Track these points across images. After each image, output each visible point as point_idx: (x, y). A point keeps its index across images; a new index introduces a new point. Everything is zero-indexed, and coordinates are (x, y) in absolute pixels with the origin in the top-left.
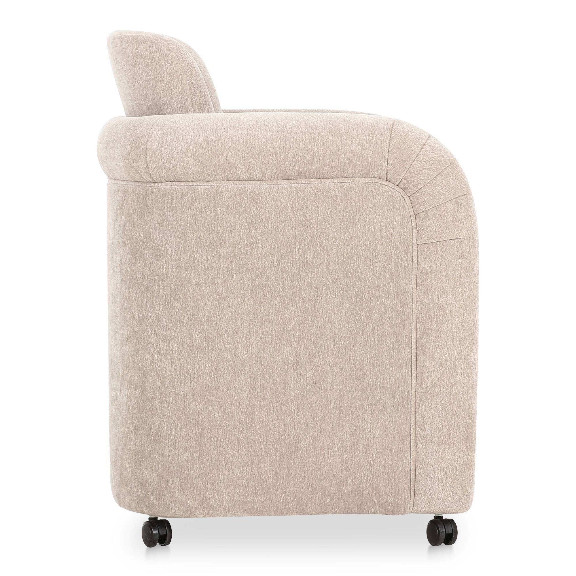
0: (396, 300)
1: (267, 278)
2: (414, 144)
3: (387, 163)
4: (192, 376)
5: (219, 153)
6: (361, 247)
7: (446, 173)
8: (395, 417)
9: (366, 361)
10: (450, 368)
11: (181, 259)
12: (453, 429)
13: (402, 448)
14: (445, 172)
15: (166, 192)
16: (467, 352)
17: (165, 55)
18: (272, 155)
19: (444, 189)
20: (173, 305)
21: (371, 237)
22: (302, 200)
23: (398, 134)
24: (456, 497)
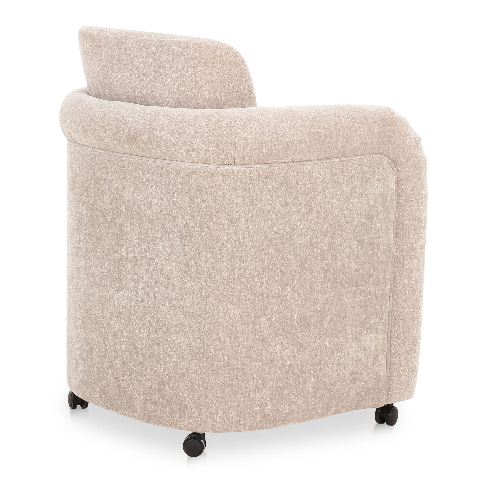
4: (261, 320)
5: (294, 140)
11: (256, 226)
15: (245, 173)
17: (231, 58)
20: (248, 264)
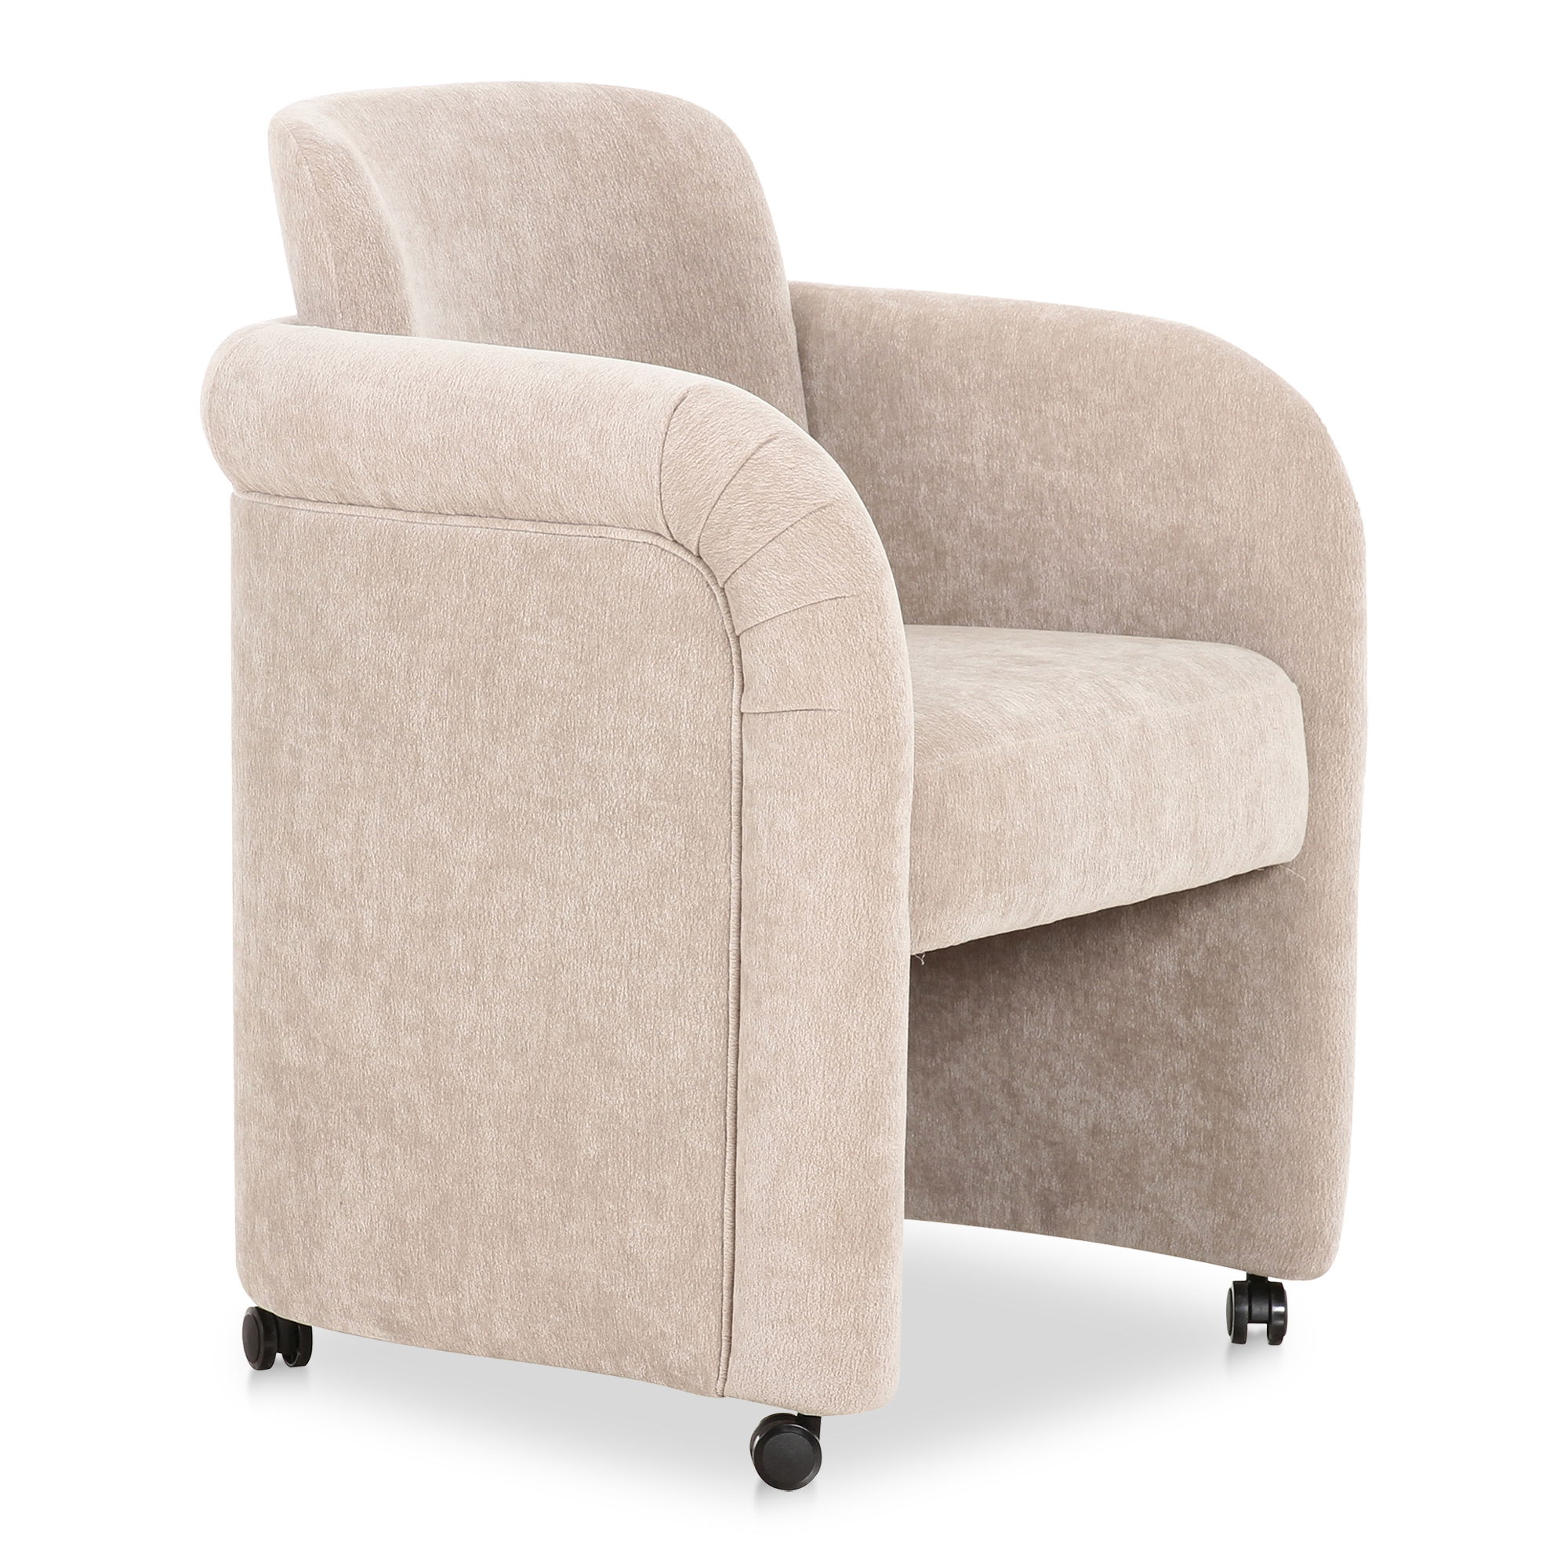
0: (689, 850)
1: (416, 756)
2: (722, 456)
3: (661, 498)
6: (613, 704)
7: (792, 539)
8: (685, 1147)
9: (622, 994)
10: (792, 1040)
12: (798, 1199)
13: (701, 1227)
14: (790, 534)
16: (836, 1005)
18: (416, 453)
19: (782, 578)
21: (635, 682)
22: (492, 570)
23: (687, 428)
24: (810, 1374)
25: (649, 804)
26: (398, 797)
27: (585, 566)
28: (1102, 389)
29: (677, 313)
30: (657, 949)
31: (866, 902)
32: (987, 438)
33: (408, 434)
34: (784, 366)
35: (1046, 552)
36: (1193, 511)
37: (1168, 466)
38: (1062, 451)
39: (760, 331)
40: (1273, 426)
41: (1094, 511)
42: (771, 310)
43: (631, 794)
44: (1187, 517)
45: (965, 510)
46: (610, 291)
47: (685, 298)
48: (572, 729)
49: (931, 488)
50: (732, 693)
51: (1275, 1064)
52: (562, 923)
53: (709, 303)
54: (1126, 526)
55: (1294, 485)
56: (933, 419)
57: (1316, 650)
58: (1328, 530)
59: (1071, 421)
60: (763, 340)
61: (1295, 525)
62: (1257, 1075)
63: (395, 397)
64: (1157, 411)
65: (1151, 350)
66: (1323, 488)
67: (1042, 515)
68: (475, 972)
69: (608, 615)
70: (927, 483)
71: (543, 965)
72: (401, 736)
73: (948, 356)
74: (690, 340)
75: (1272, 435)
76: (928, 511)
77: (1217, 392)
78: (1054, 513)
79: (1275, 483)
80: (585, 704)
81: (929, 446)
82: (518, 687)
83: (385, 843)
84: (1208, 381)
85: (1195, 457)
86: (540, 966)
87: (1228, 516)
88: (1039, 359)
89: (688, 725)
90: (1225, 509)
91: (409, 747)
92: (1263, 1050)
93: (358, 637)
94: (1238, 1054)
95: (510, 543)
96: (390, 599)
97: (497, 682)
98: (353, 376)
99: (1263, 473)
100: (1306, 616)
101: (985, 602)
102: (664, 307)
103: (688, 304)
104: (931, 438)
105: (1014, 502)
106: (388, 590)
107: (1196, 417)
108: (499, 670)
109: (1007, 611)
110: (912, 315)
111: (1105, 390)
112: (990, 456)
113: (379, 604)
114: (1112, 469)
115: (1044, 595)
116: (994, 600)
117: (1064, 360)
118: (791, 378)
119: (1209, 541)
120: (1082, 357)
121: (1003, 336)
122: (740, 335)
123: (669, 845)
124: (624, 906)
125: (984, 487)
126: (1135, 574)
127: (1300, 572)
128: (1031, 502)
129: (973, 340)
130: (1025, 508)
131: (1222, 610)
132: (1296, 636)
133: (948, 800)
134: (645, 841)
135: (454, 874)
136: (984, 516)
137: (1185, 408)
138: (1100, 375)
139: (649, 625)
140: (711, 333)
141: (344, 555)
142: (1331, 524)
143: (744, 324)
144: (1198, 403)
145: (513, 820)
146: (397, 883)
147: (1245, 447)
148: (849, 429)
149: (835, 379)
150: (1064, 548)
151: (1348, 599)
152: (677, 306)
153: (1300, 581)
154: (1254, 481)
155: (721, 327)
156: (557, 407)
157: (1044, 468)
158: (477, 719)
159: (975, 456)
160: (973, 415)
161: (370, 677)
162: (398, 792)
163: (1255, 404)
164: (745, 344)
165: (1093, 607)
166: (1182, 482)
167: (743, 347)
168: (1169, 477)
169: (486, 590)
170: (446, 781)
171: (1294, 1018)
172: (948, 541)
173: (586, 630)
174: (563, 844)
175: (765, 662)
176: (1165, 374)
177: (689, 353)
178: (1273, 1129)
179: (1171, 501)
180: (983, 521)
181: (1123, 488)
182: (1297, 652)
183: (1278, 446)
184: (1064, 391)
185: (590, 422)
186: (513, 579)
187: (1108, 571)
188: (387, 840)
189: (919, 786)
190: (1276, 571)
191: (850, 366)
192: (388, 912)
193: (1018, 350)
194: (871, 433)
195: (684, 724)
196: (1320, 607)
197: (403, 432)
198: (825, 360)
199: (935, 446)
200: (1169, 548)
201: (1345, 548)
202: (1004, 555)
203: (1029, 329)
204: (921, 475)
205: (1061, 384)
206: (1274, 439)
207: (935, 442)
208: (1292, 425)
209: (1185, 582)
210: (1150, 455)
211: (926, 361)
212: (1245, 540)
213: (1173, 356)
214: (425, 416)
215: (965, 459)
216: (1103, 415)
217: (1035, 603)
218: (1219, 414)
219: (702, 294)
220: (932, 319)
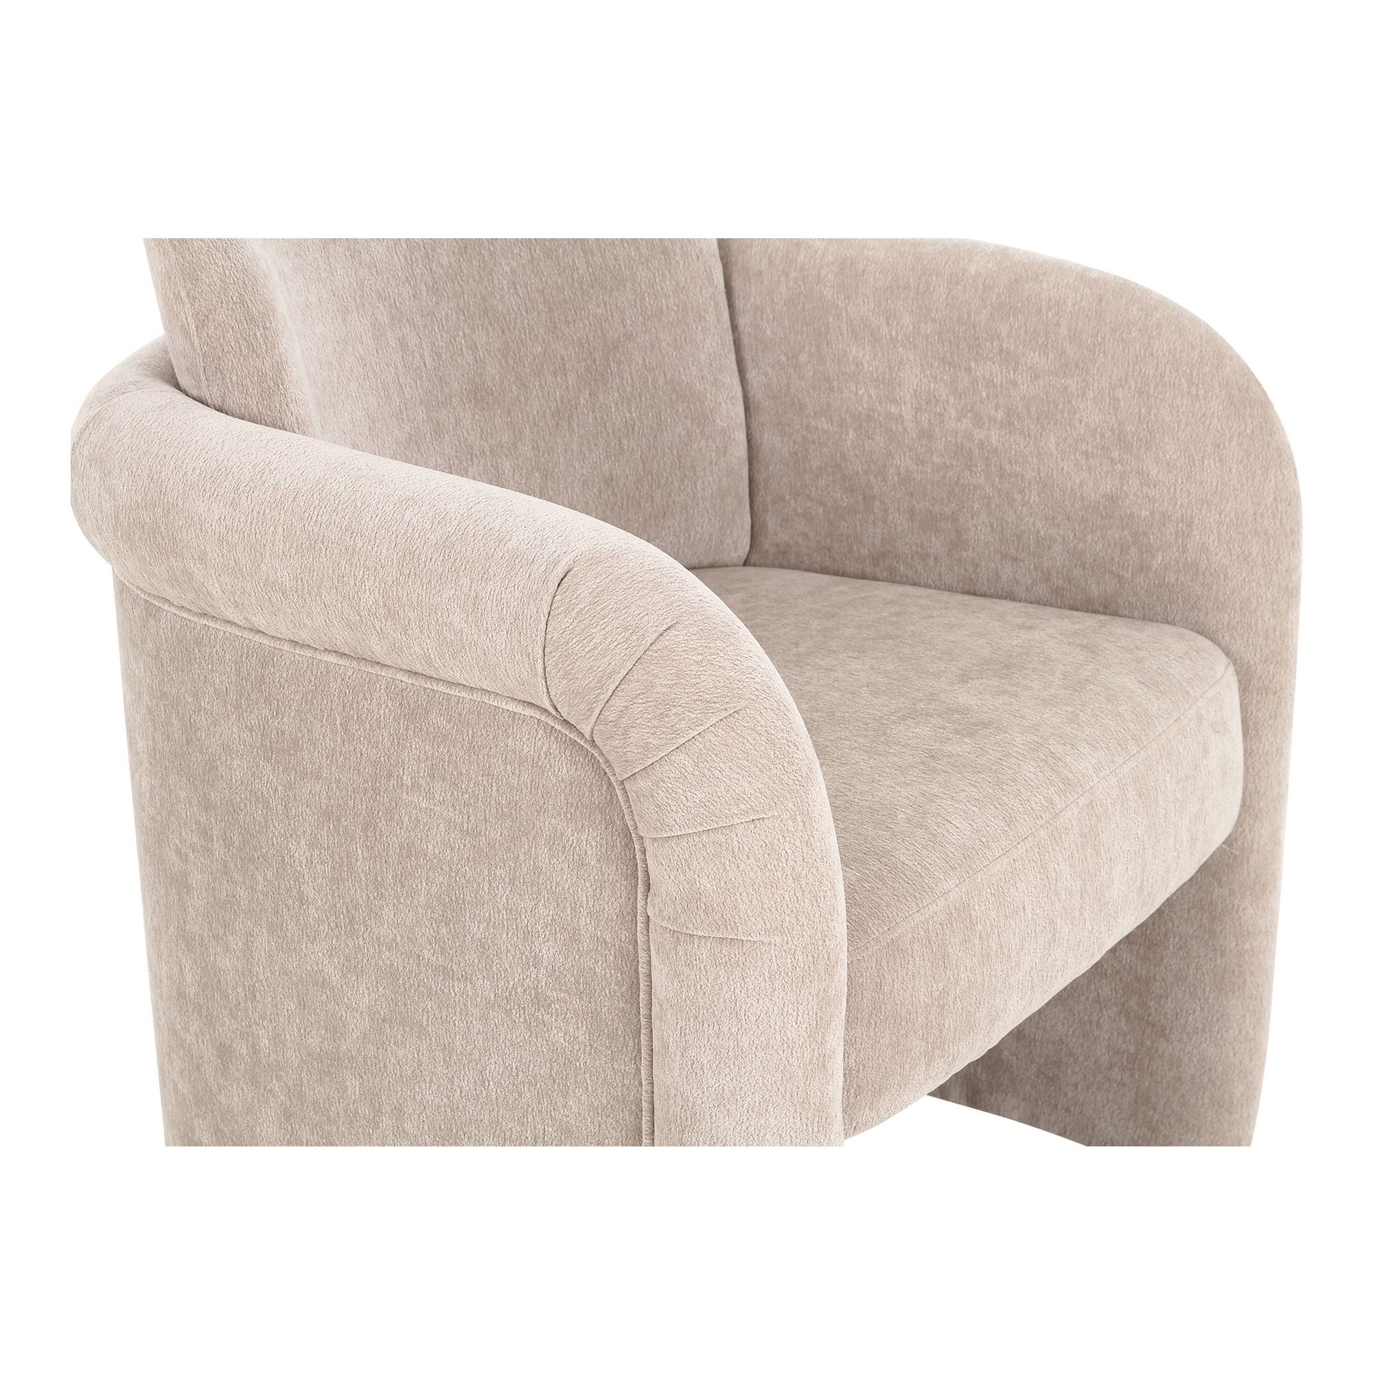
0: (594, 1047)
1: (300, 893)
6: (504, 884)
18: (275, 590)
21: (528, 865)
22: (367, 718)
25: (549, 993)
26: (284, 929)
27: (468, 732)
28: (1034, 353)
29: (601, 267)
30: (563, 1138)
31: (794, 1138)
32: (915, 391)
33: (264, 568)
34: (711, 309)
35: (975, 507)
36: (1128, 482)
37: (1102, 435)
38: (993, 412)
39: (686, 278)
40: (1214, 399)
41: (1024, 473)
42: (697, 254)
43: (528, 980)
44: (1121, 488)
45: (893, 458)
46: (531, 251)
47: (609, 251)
48: (461, 902)
49: (859, 433)
50: (636, 893)
51: (1199, 1003)
52: (461, 1092)
53: (633, 254)
54: (1058, 491)
55: (1234, 461)
56: (861, 367)
57: (1253, 624)
58: (1269, 505)
59: (1002, 382)
60: (689, 287)
61: (1235, 503)
62: (1181, 1011)
63: (248, 523)
64: (1091, 380)
65: (1085, 314)
66: (1264, 462)
67: (971, 471)
68: (374, 1118)
69: (494, 788)
70: (855, 430)
71: (443, 1127)
72: (283, 869)
73: (875, 305)
74: (615, 293)
75: (1212, 409)
76: (857, 456)
77: (1155, 361)
78: (983, 470)
79: (1215, 460)
80: (474, 878)
81: (857, 393)
82: (401, 846)
83: (275, 971)
84: (1146, 350)
85: (1131, 430)
86: (440, 1127)
87: (1165, 491)
88: (969, 317)
89: (588, 920)
90: (1162, 484)
91: (292, 882)
92: (1187, 990)
93: (232, 759)
94: (1162, 991)
95: (386, 692)
96: (262, 727)
97: (378, 837)
98: (204, 490)
99: (1203, 450)
100: (1243, 593)
101: (913, 547)
102: (587, 262)
103: (611, 257)
104: (859, 386)
105: (943, 456)
106: (260, 718)
107: (1133, 388)
108: (380, 825)
109: (936, 558)
110: (838, 258)
111: (1037, 353)
112: (918, 409)
113: (251, 730)
114: (1044, 434)
115: (973, 547)
116: (922, 545)
117: (994, 320)
118: (718, 321)
119: (1144, 513)
120: (1013, 317)
121: (932, 289)
122: (666, 284)
123: (572, 1038)
124: (526, 1090)
125: (912, 438)
126: (1066, 538)
127: (1239, 549)
128: (960, 458)
129: (901, 290)
130: (954, 463)
131: (1157, 582)
132: (1233, 613)
133: (886, 983)
134: (545, 1029)
135: (346, 1018)
136: (913, 467)
137: (1122, 379)
138: (1032, 338)
139: (541, 808)
140: (636, 285)
141: (212, 670)
142: (1271, 499)
143: (669, 272)
144: (1135, 374)
145: (404, 979)
146: (290, 1012)
147: (1184, 421)
148: (777, 369)
149: (762, 318)
150: (993, 506)
151: (1287, 571)
152: (601, 260)
153: (1238, 558)
154: (1193, 457)
155: (646, 277)
156: (425, 562)
157: (973, 426)
158: (360, 870)
159: (903, 408)
160: (901, 367)
161: (248, 803)
162: (285, 925)
163: (1195, 374)
164: (671, 293)
165: (1022, 564)
166: (1117, 453)
167: (669, 296)
168: (1103, 447)
169: (362, 739)
170: (332, 924)
171: (1219, 963)
172: (876, 487)
173: (472, 801)
174: (458, 1014)
175: (673, 878)
176: (1100, 340)
177: (614, 307)
178: (1195, 1060)
179: (1105, 470)
180: (912, 472)
181: (1055, 452)
182: (1234, 627)
183: (1218, 420)
184: (994, 351)
185: (462, 585)
186: (389, 731)
187: (1038, 532)
188: (276, 968)
189: (852, 975)
190: (1213, 548)
191: (777, 307)
192: (283, 1037)
193: (947, 305)
194: (799, 375)
195: (584, 919)
196: (1259, 584)
197: (259, 565)
198: (752, 299)
199: (864, 394)
200: (1102, 516)
201: (1284, 521)
202: (933, 505)
203: (957, 283)
204: (849, 420)
205: (992, 343)
206: (1214, 413)
207: (863, 390)
208: (1233, 396)
209: (1119, 552)
210: (1083, 423)
211: (853, 309)
212: (1183, 516)
213: (1108, 321)
214: (281, 551)
215: (893, 409)
216: (1036, 379)
217: (964, 554)
218: (1157, 386)
219: (626, 245)
220: (858, 263)
